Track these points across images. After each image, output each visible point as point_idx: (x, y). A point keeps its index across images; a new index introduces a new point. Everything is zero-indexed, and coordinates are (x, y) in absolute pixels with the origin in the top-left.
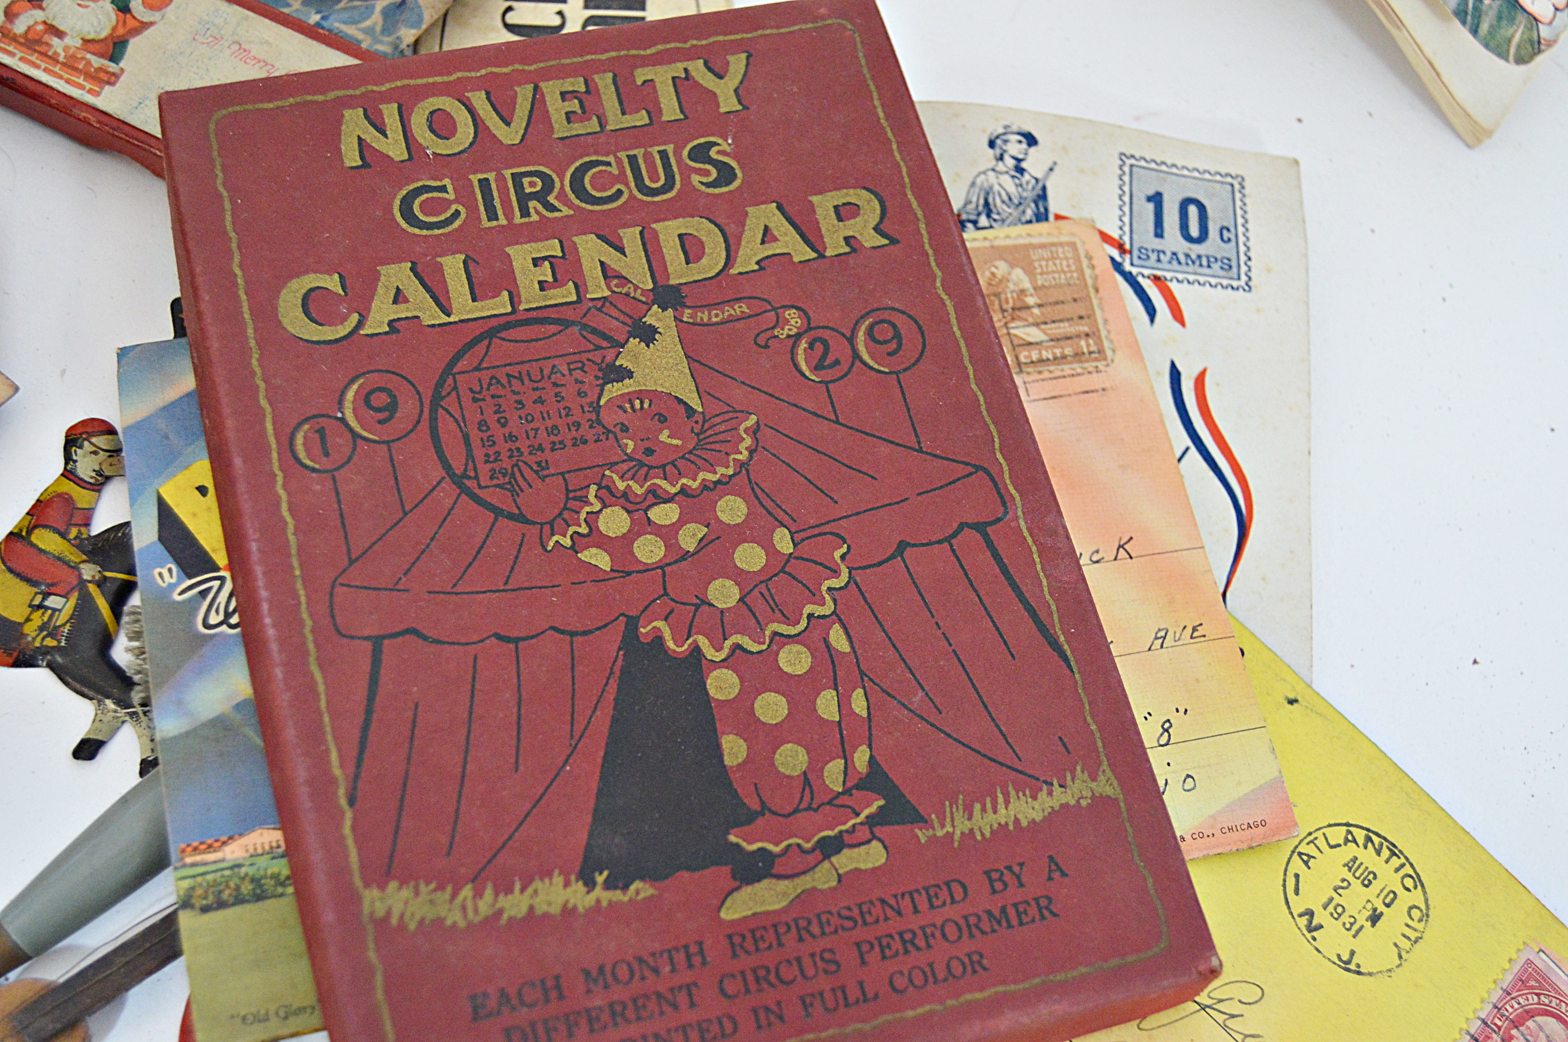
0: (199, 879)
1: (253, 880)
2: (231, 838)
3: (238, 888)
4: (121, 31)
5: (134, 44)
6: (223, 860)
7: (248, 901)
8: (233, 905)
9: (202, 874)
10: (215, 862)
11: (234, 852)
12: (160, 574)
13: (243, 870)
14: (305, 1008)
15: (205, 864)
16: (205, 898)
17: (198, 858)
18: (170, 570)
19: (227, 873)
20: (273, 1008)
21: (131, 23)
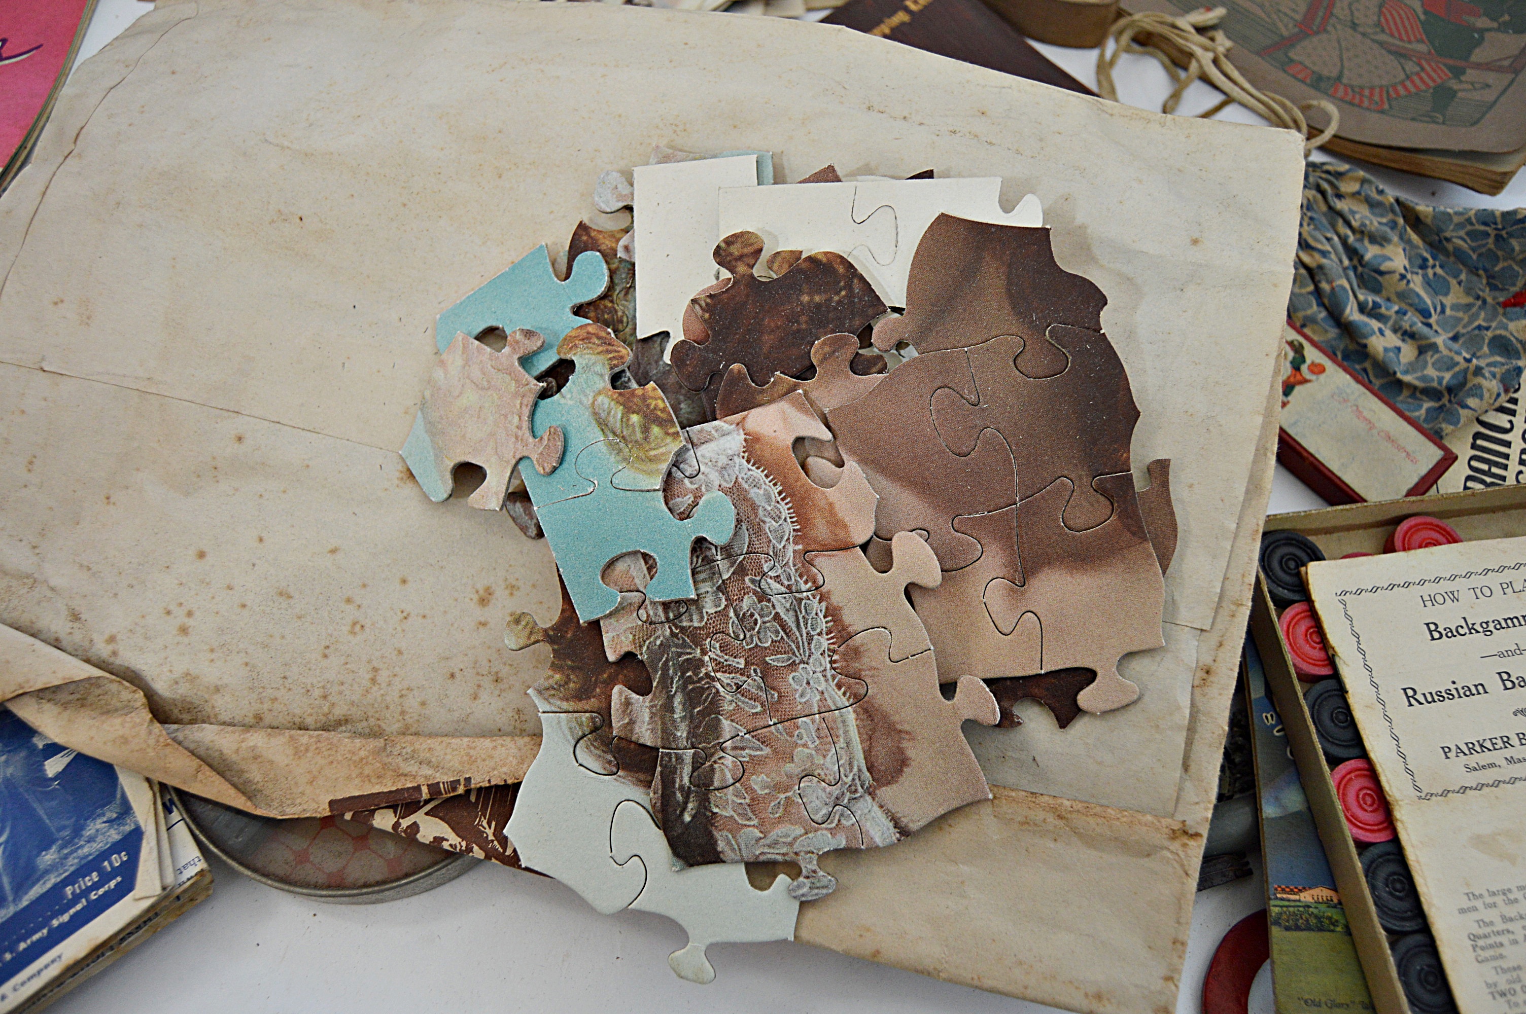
0: (1285, 909)
1: (1316, 917)
2: (1304, 888)
3: (1307, 920)
4: (1292, 380)
5: (1298, 389)
6: (1299, 901)
7: (1313, 930)
8: (1304, 930)
9: (1287, 907)
10: (1294, 901)
11: (1306, 897)
12: (1266, 717)
13: (1311, 910)
14: (1342, 1004)
15: (1289, 900)
16: (1288, 921)
17: (1285, 896)
18: (1272, 716)
19: (1301, 909)
20: (1323, 999)
21: (1298, 377)
